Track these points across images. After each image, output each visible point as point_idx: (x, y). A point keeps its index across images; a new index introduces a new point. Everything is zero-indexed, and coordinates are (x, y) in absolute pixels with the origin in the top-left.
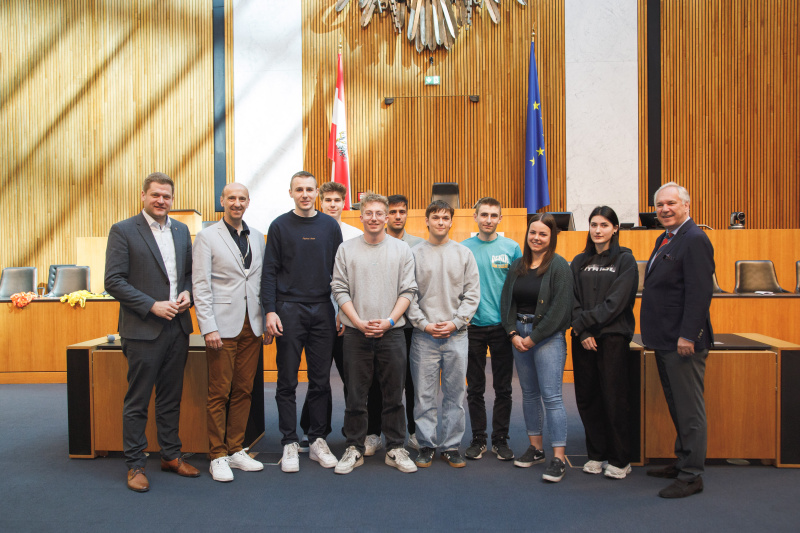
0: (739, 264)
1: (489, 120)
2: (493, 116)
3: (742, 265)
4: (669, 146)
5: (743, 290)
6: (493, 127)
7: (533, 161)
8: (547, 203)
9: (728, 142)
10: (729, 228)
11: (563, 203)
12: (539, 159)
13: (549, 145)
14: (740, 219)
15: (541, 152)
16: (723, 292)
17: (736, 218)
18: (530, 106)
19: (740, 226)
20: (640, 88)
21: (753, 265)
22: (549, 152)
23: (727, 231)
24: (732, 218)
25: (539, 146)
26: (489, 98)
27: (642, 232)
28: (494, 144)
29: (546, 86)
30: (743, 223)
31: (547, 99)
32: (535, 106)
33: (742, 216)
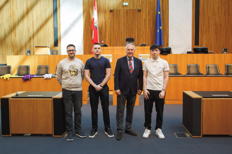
0: (226, 65)
1: (144, 17)
2: (145, 16)
3: (227, 66)
4: (202, 26)
5: (228, 74)
6: (145, 20)
7: (158, 31)
8: (162, 44)
9: (221, 25)
10: (222, 53)
11: (167, 44)
12: (160, 30)
13: (163, 25)
14: (226, 50)
15: (161, 28)
16: (221, 74)
17: (224, 50)
18: (157, 13)
19: (226, 53)
20: (193, 7)
21: (231, 66)
22: (163, 28)
23: (222, 54)
24: (223, 50)
25: (160, 26)
26: (144, 10)
27: (194, 54)
28: (145, 25)
29: (163, 6)
30: (226, 51)
31: (163, 11)
32: (159, 13)
33: (226, 49)
